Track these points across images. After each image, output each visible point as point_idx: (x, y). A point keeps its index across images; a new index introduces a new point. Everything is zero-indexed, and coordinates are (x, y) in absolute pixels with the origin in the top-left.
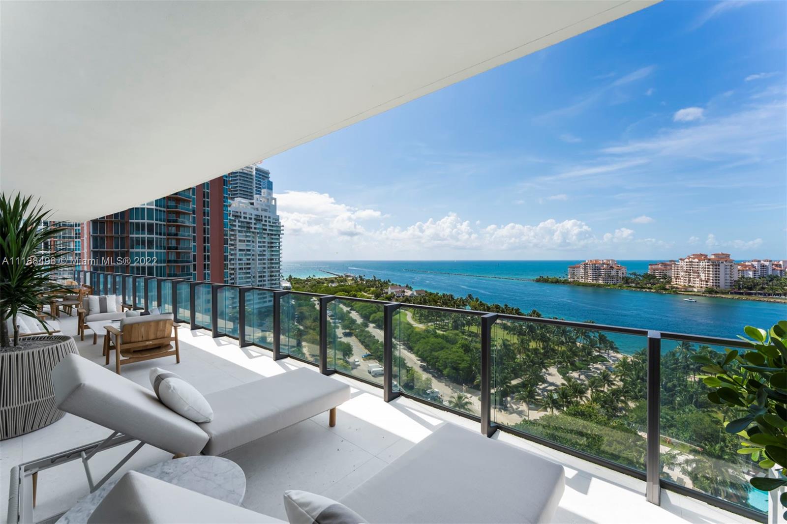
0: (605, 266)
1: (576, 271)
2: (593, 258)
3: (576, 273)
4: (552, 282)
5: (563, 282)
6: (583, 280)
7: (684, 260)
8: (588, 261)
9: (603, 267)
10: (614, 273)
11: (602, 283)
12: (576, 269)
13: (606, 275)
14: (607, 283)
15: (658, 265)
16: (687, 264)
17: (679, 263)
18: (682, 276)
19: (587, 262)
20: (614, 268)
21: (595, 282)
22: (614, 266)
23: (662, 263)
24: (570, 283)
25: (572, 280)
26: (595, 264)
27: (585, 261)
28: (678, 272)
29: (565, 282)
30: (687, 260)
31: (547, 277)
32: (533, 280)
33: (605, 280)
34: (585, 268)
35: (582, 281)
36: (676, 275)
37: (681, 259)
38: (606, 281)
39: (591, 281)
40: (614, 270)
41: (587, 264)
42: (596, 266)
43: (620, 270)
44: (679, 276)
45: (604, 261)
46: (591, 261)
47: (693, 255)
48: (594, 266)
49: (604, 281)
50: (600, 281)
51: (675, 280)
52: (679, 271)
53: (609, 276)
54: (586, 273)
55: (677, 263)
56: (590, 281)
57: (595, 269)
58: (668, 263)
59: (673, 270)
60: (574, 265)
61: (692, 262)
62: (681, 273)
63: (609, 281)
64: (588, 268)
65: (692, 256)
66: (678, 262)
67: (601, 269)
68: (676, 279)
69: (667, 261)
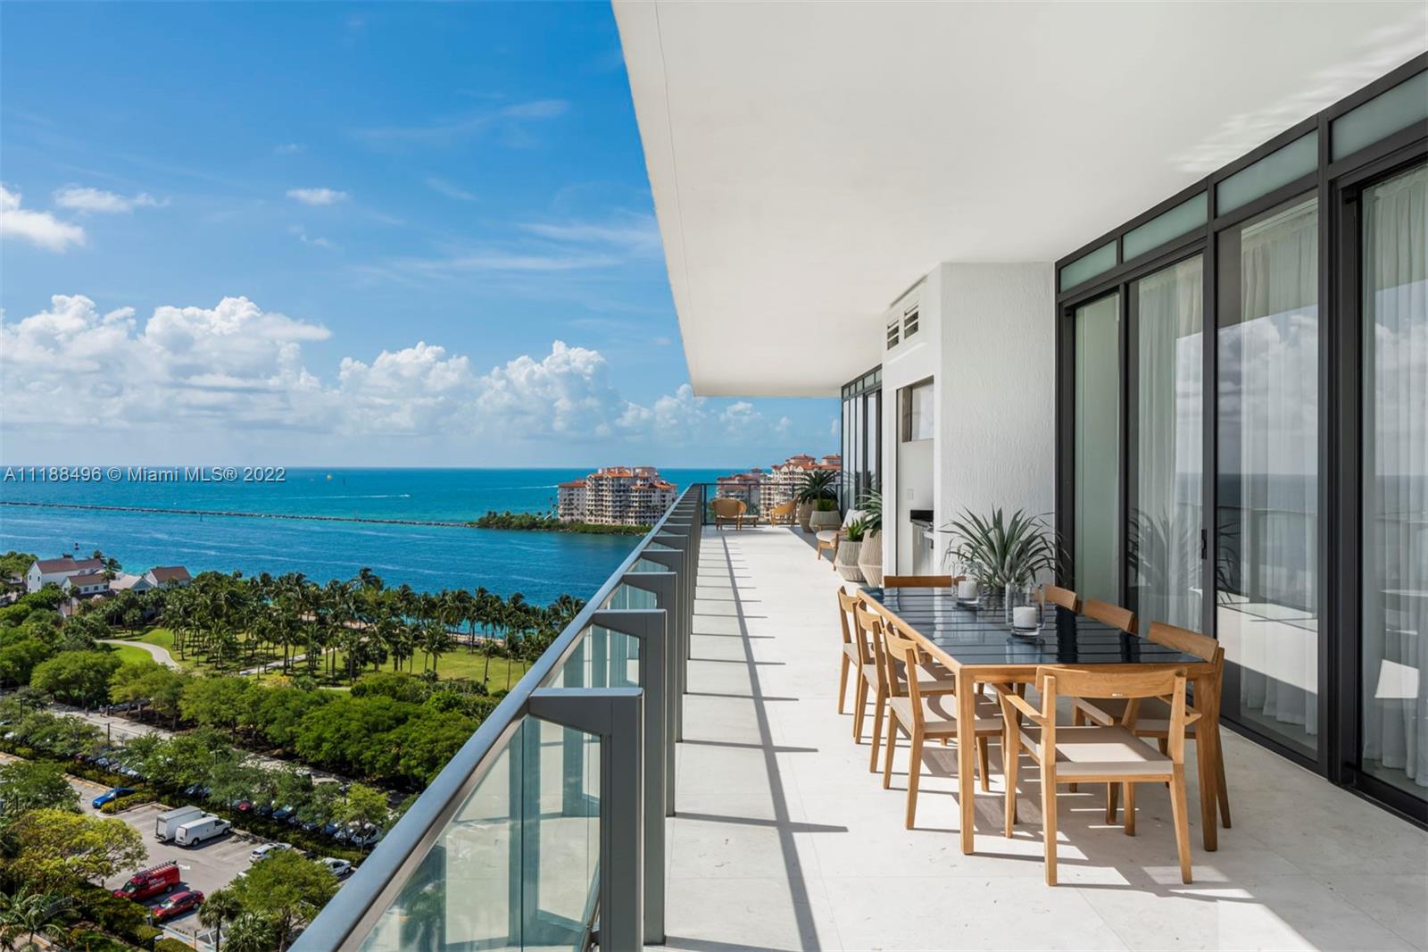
0: (639, 482)
1: (575, 497)
2: (614, 463)
3: (575, 502)
4: (521, 527)
5: (548, 527)
6: (593, 518)
7: (780, 468)
8: (603, 470)
9: (636, 485)
10: (656, 499)
11: (634, 525)
12: (575, 492)
13: (642, 504)
14: (644, 523)
15: (734, 479)
16: (786, 476)
17: (772, 476)
18: (777, 503)
19: (600, 472)
20: (656, 487)
21: (618, 523)
22: (656, 484)
23: (740, 476)
24: (563, 526)
25: (568, 518)
26: (619, 478)
27: (596, 471)
28: (769, 494)
29: (552, 526)
30: (785, 469)
31: (508, 514)
32: (470, 523)
33: (640, 517)
34: (597, 490)
35: (590, 520)
36: (767, 502)
37: (775, 467)
38: (642, 520)
39: (610, 520)
40: (658, 493)
41: (601, 478)
42: (622, 482)
43: (667, 491)
44: (772, 502)
45: (637, 471)
46: (609, 469)
47: (794, 458)
48: (616, 483)
49: (638, 520)
50: (630, 520)
51: (765, 512)
52: (772, 492)
53: (648, 507)
54: (599, 499)
55: (769, 476)
56: (608, 521)
57: (620, 492)
58: (750, 475)
59: (762, 491)
60: (571, 482)
61: (793, 473)
62: (776, 497)
63: (648, 520)
64: (604, 488)
65: (792, 461)
66: (770, 472)
67: (632, 491)
68: (768, 510)
69: (748, 472)
